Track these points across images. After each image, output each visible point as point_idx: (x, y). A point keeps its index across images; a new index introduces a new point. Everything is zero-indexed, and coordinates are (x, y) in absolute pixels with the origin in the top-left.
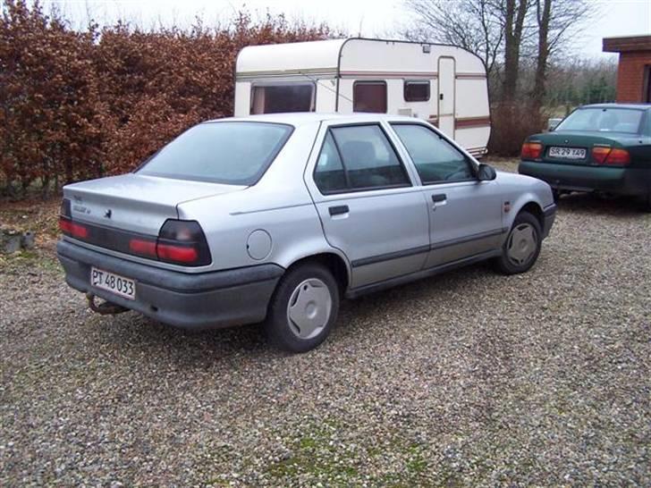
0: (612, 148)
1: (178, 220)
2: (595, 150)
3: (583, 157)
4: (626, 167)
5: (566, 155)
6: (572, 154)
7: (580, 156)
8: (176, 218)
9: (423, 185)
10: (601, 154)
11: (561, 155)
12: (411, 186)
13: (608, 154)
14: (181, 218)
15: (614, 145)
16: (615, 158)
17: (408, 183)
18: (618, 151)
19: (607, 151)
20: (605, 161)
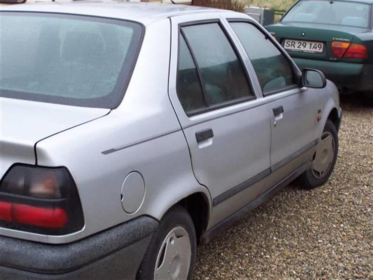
0: (351, 43)
1: (36, 166)
2: (333, 44)
3: (321, 51)
4: (364, 62)
5: (302, 48)
6: (308, 48)
7: (317, 50)
8: (34, 163)
9: (264, 96)
10: (340, 49)
11: (296, 48)
12: (255, 98)
13: (348, 49)
14: (39, 163)
15: (353, 40)
16: (354, 53)
17: (252, 95)
18: (356, 46)
19: (346, 45)
20: (344, 56)
